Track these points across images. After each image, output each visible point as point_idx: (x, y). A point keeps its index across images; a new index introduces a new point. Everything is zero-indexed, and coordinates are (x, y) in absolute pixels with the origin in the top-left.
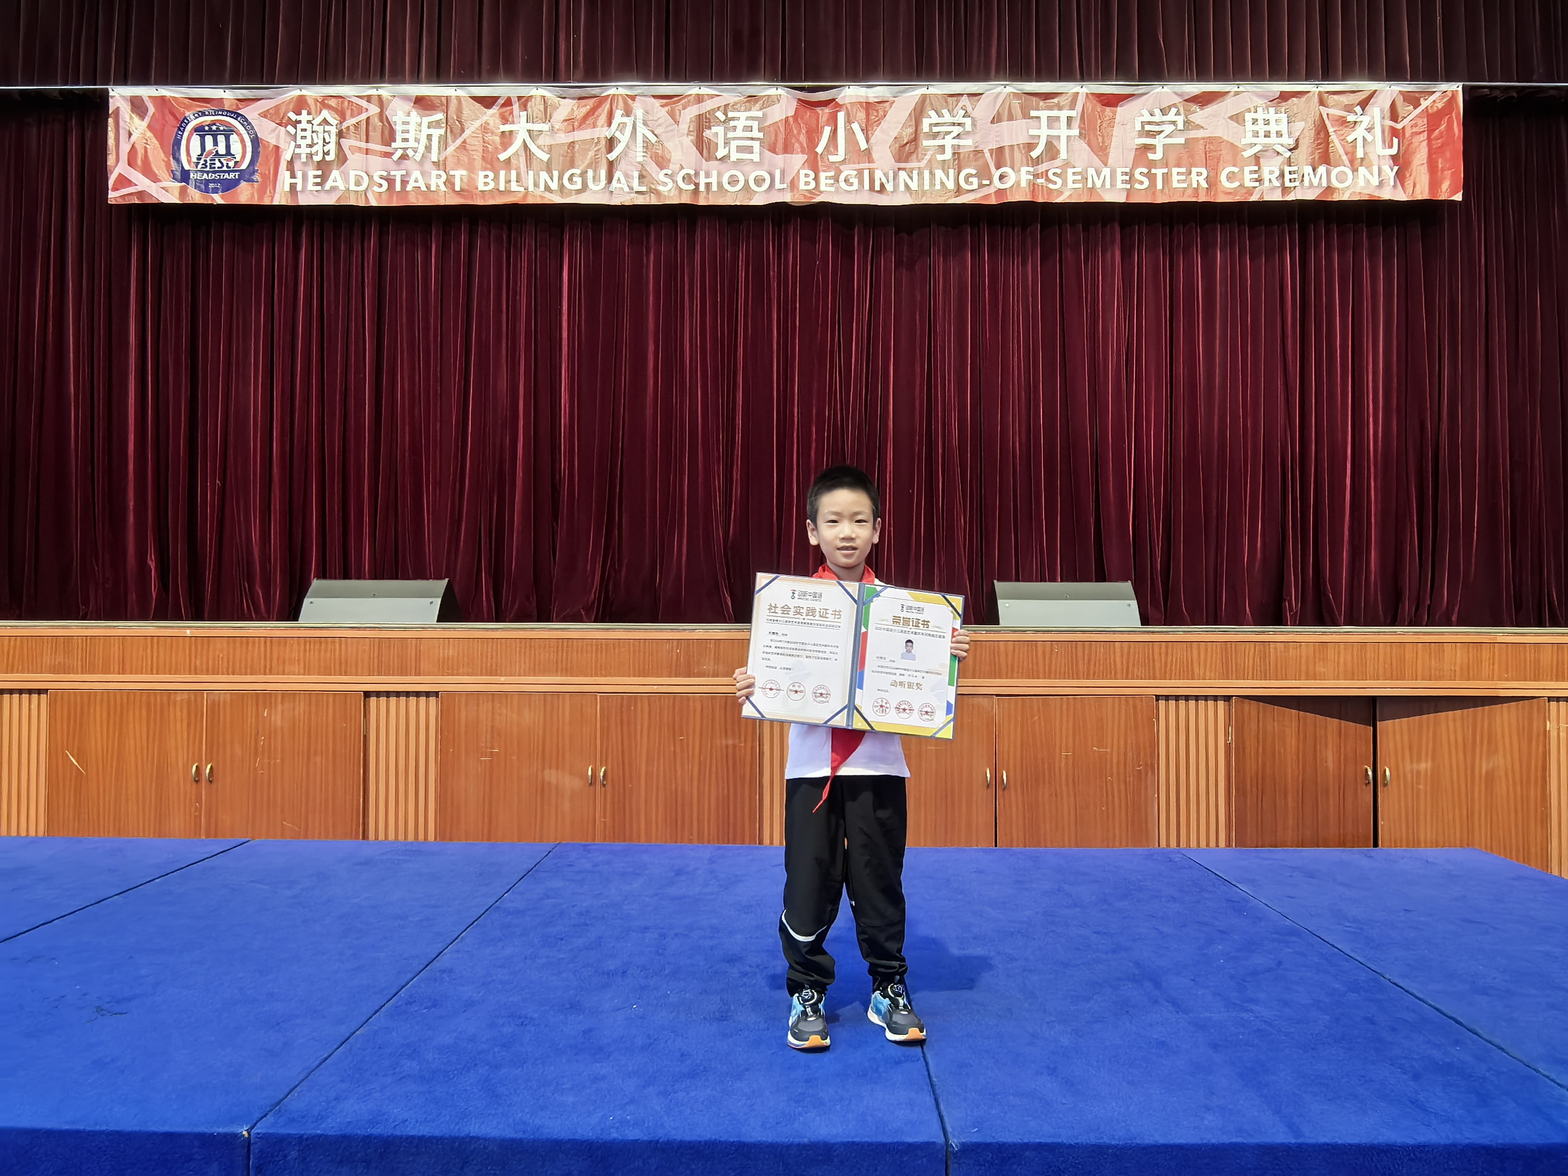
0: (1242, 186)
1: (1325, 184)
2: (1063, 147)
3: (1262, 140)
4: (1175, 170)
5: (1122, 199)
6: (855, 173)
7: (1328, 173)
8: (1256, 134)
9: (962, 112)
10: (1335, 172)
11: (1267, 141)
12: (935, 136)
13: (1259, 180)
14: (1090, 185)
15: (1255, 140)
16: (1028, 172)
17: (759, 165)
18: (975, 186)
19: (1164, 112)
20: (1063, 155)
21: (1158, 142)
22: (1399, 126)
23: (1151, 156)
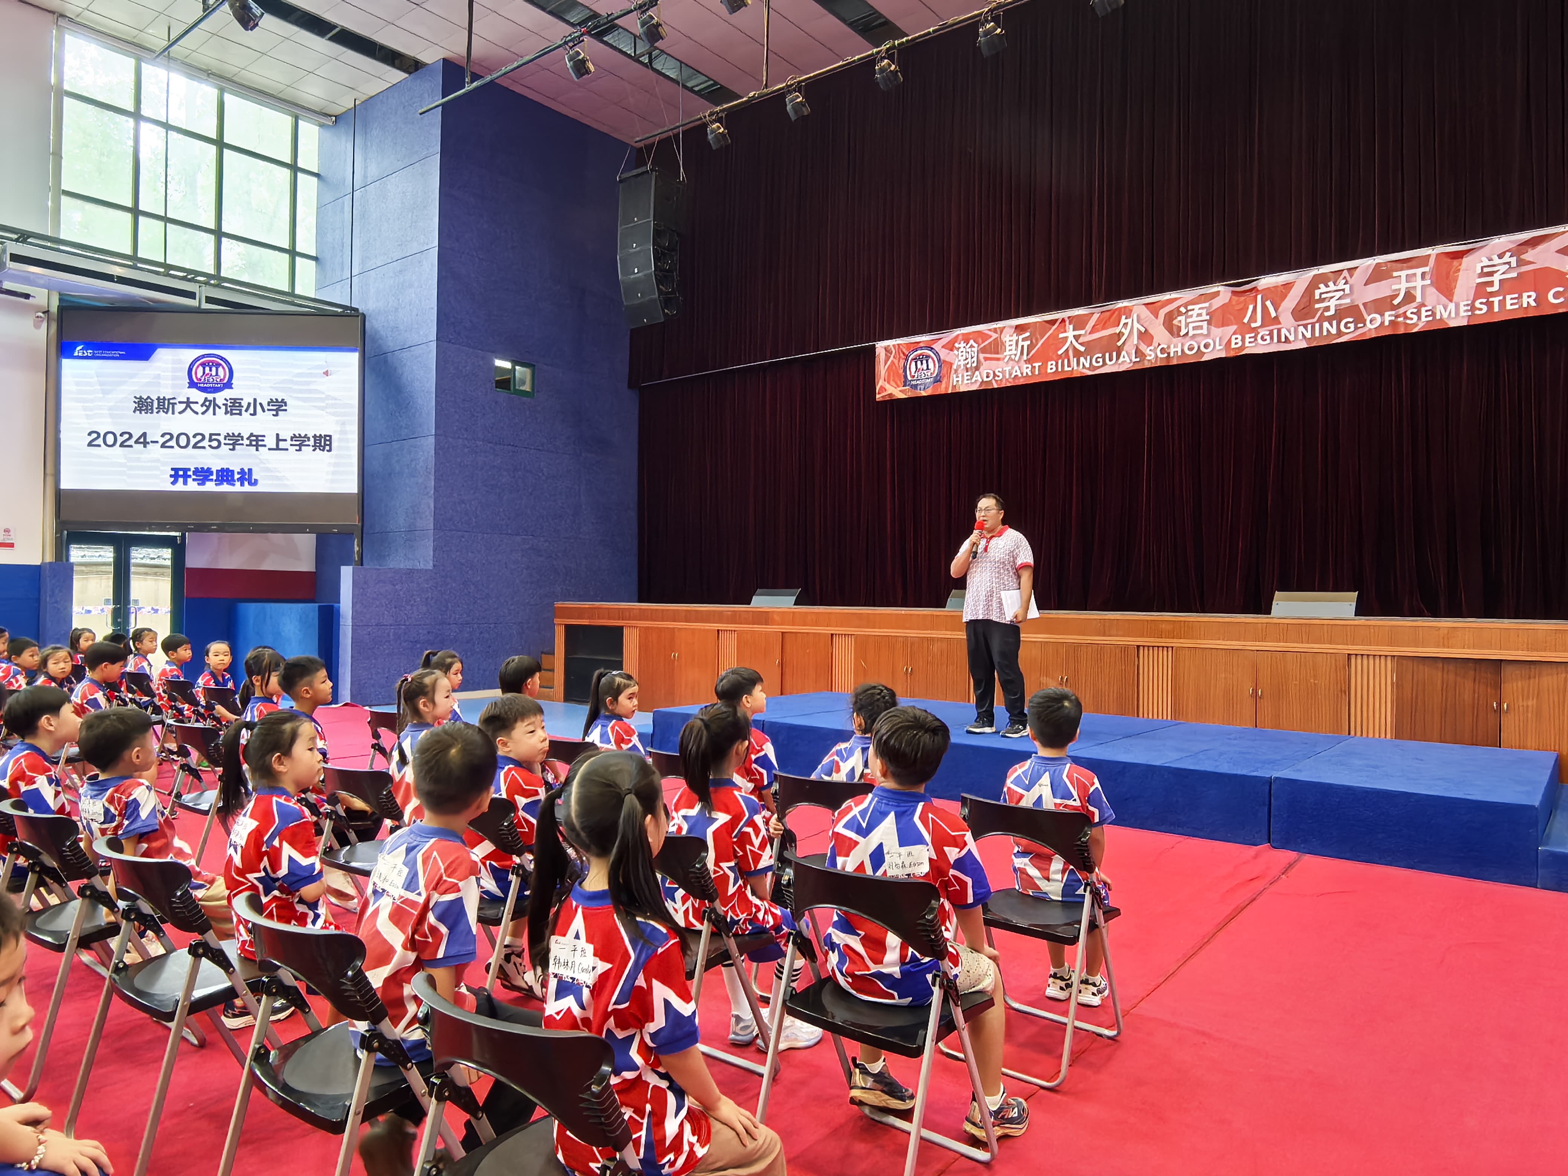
2: (1418, 293)
4: (1509, 297)
5: (1464, 323)
6: (1268, 333)
9: (1344, 281)
12: (1322, 300)
16: (1392, 315)
17: (1208, 335)
18: (1352, 329)
19: (1501, 256)
20: (1419, 299)
23: (1489, 289)
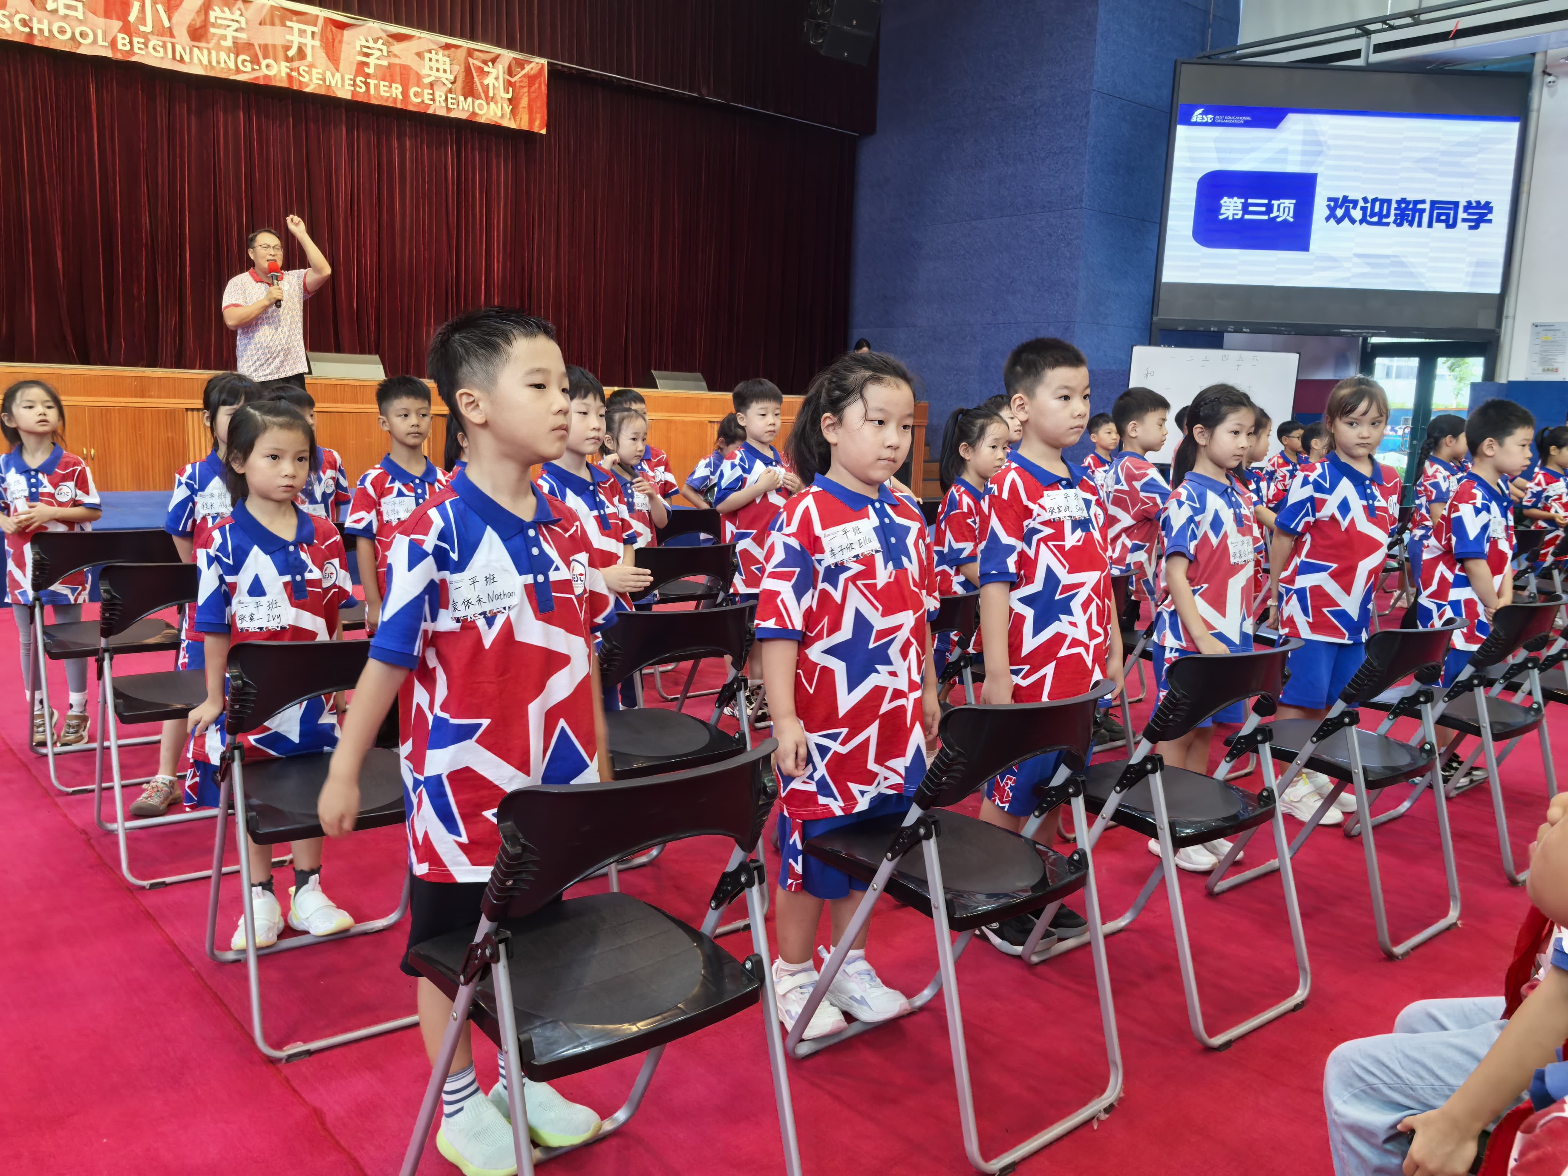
0: (423, 101)
1: (471, 110)
2: (309, 52)
3: (434, 73)
4: (382, 83)
5: (348, 96)
6: (161, 44)
7: (473, 102)
8: (431, 68)
9: (239, 12)
10: (477, 102)
11: (437, 74)
12: (220, 26)
13: (433, 100)
14: (328, 83)
15: (430, 72)
16: (287, 67)
17: (83, 22)
18: (249, 69)
19: (376, 41)
20: (309, 58)
21: (372, 60)
22: (513, 80)
23: (367, 70)
